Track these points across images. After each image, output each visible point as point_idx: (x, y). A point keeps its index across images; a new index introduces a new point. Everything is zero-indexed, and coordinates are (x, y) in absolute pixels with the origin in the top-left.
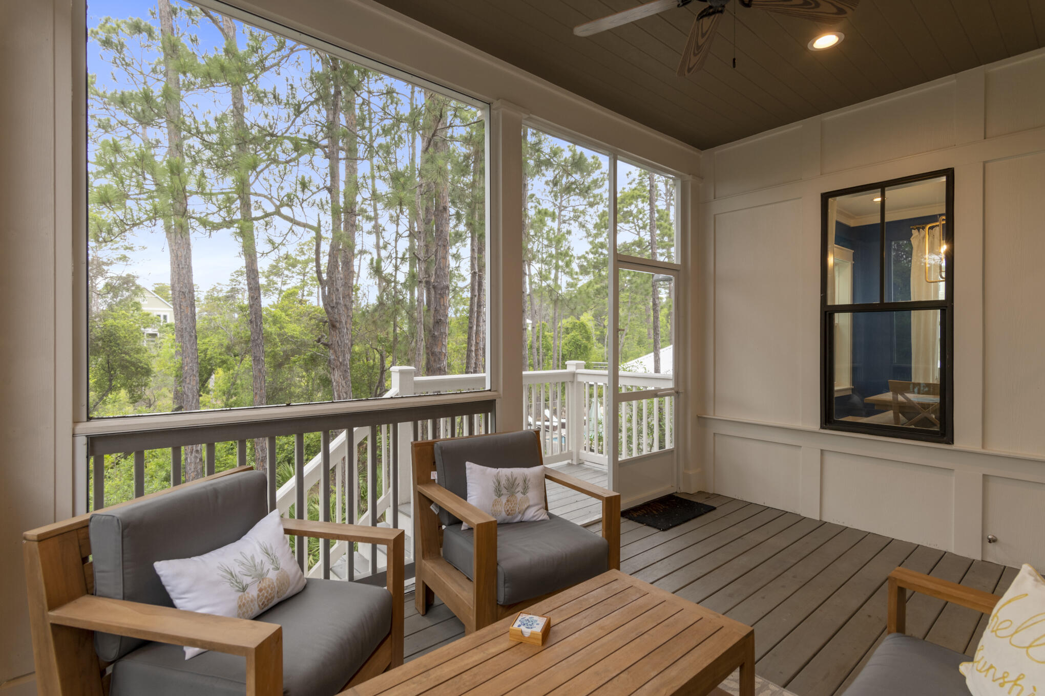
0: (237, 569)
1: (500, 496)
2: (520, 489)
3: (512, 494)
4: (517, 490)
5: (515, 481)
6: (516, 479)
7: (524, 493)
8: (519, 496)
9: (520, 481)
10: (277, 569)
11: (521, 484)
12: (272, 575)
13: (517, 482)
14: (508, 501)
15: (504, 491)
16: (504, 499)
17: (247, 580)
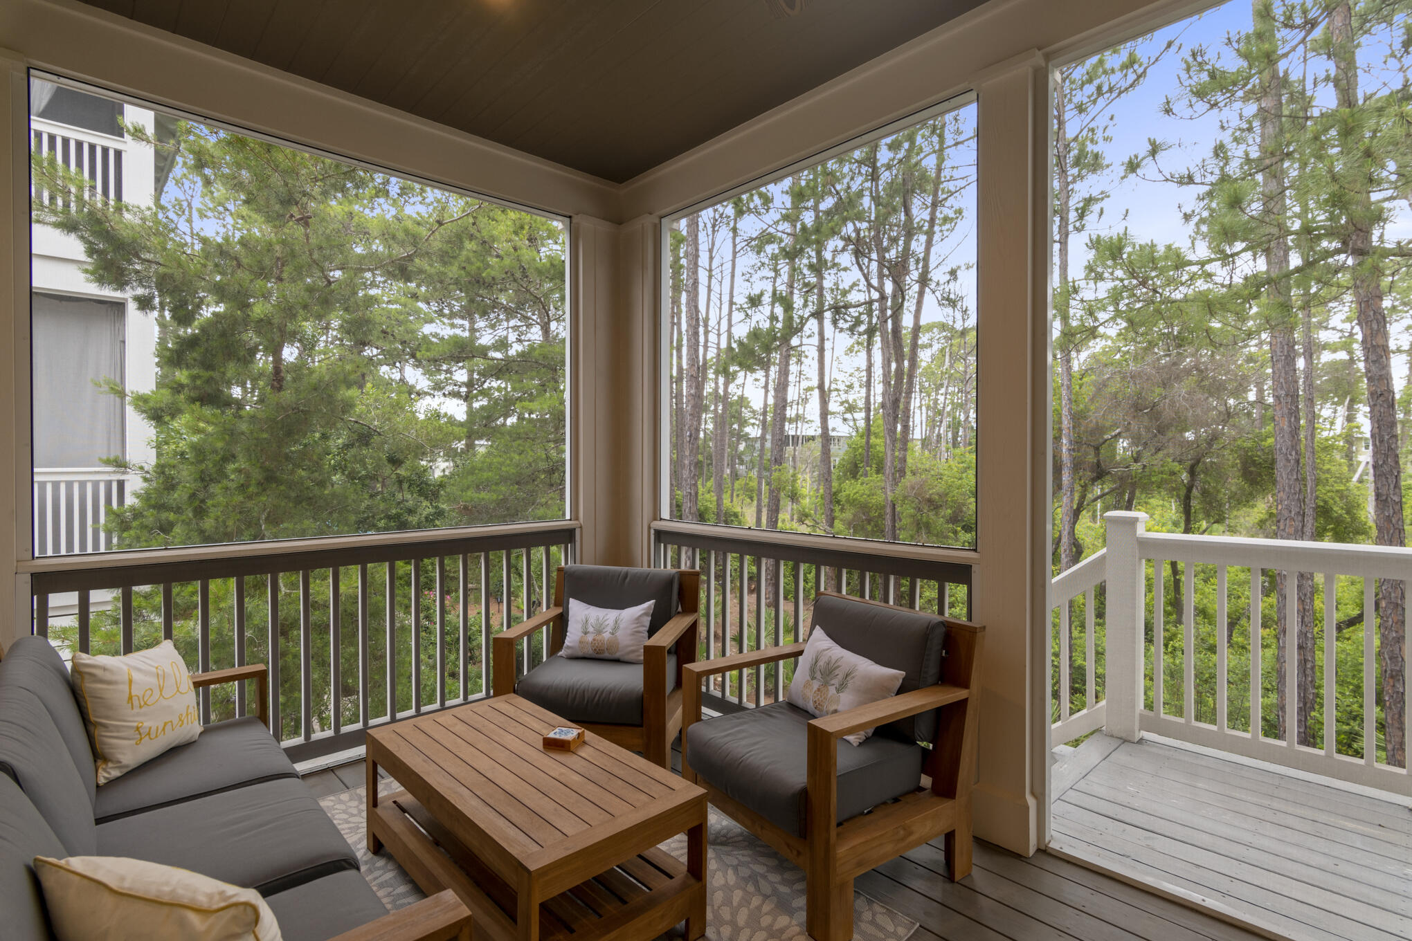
0: (592, 621)
1: (813, 678)
2: (836, 682)
3: (826, 684)
4: (833, 682)
5: (835, 669)
6: (839, 667)
7: (838, 691)
8: (832, 690)
9: (840, 673)
10: (613, 634)
11: (840, 677)
12: (606, 635)
13: (837, 672)
14: (819, 690)
15: (818, 675)
16: (816, 685)
17: (591, 629)
